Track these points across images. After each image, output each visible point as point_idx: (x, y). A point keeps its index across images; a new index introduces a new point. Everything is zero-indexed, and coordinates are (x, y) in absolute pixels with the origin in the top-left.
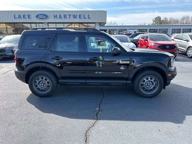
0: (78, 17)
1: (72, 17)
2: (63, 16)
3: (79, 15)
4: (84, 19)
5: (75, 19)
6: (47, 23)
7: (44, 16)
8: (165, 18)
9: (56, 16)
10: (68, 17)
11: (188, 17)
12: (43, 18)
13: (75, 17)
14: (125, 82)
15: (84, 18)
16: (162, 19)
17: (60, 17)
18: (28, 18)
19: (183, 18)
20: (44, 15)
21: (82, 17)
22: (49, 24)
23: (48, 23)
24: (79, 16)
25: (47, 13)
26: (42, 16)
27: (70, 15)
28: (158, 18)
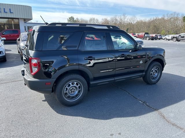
4: (5, 14)
8: (77, 19)
11: (94, 19)
16: (75, 19)
19: (91, 20)
21: (2, 11)
28: (72, 18)
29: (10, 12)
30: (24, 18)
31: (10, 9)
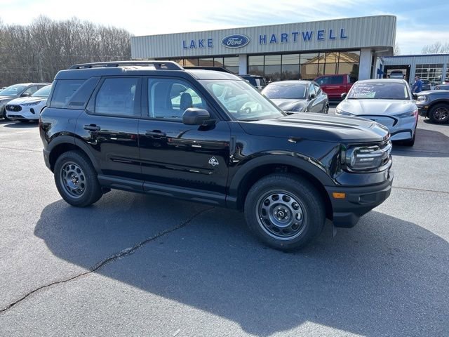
0: (315, 36)
1: (300, 38)
2: (279, 38)
3: (319, 32)
4: (331, 42)
5: (308, 43)
6: (246, 56)
7: (238, 40)
9: (264, 39)
10: (291, 38)
12: (237, 45)
13: (307, 37)
14: (222, 197)
15: (331, 38)
17: (274, 40)
18: (209, 46)
20: (240, 38)
21: (326, 36)
22: (250, 57)
23: (248, 55)
24: (319, 35)
25: (245, 34)
26: (235, 40)
27: (295, 34)
29: (341, 37)
30: (368, 46)
31: (342, 30)
